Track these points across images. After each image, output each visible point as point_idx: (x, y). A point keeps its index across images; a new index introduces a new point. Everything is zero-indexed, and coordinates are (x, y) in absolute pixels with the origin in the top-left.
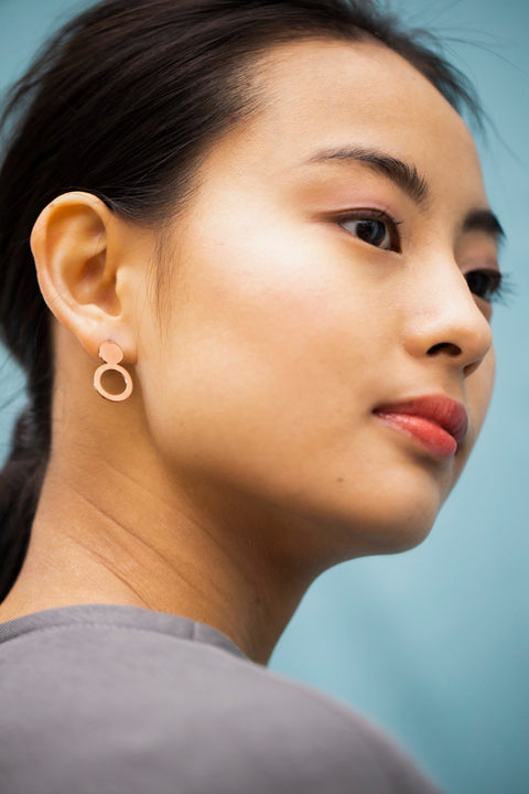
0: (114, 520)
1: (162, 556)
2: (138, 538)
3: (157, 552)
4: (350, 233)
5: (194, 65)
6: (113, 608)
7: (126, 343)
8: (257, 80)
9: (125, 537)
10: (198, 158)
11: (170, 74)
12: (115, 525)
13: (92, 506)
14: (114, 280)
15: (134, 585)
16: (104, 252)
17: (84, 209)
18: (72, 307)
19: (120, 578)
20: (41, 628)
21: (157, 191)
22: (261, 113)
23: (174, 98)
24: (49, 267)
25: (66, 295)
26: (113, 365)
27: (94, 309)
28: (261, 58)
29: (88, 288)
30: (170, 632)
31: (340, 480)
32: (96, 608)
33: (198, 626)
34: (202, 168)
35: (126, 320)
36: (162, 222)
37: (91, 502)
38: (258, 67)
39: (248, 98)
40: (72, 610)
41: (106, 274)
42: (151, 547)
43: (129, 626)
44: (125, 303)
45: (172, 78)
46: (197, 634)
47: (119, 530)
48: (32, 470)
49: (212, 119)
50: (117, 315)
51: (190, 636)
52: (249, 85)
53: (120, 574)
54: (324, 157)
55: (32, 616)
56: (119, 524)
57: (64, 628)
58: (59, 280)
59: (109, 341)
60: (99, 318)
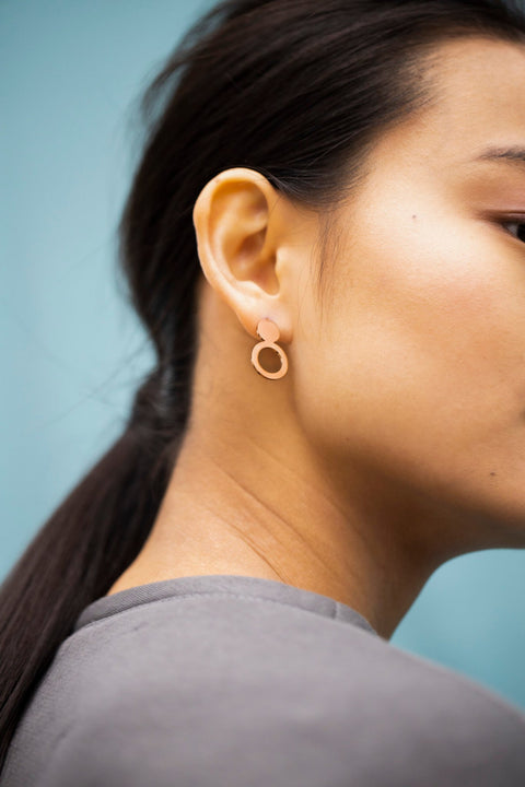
0: (255, 496)
1: (300, 535)
2: (278, 515)
3: (295, 530)
4: (511, 234)
5: (368, 54)
6: (256, 581)
7: (283, 322)
8: (429, 75)
9: (264, 514)
10: (367, 146)
11: (344, 61)
12: (255, 501)
13: (232, 481)
14: (273, 259)
15: (272, 562)
16: (264, 231)
17: (248, 187)
18: (231, 282)
19: (259, 554)
20: (184, 595)
21: (326, 175)
22: (432, 107)
23: (345, 85)
24: (211, 241)
25: (226, 270)
26: (270, 343)
27: (252, 286)
28: (433, 52)
29: (245, 265)
30: (312, 609)
31: (493, 474)
32: (238, 579)
33: (339, 606)
34: (372, 156)
35: (284, 300)
36: (328, 206)
37: (232, 477)
38: (431, 60)
39: (420, 91)
40: (215, 580)
41: (264, 253)
42: (290, 525)
43: (274, 601)
44: (284, 283)
45: (345, 65)
46: (338, 614)
47: (259, 505)
48: (168, 440)
49: (384, 109)
50: (273, 294)
51: (333, 615)
52: (421, 77)
53: (259, 550)
54: (493, 155)
55: (172, 581)
56: (258, 500)
57: (207, 596)
58: (220, 255)
59: (267, 319)
60: (257, 296)
